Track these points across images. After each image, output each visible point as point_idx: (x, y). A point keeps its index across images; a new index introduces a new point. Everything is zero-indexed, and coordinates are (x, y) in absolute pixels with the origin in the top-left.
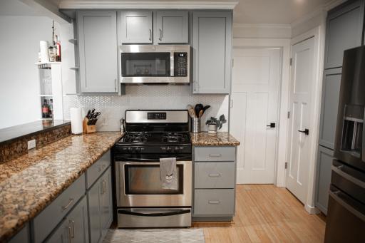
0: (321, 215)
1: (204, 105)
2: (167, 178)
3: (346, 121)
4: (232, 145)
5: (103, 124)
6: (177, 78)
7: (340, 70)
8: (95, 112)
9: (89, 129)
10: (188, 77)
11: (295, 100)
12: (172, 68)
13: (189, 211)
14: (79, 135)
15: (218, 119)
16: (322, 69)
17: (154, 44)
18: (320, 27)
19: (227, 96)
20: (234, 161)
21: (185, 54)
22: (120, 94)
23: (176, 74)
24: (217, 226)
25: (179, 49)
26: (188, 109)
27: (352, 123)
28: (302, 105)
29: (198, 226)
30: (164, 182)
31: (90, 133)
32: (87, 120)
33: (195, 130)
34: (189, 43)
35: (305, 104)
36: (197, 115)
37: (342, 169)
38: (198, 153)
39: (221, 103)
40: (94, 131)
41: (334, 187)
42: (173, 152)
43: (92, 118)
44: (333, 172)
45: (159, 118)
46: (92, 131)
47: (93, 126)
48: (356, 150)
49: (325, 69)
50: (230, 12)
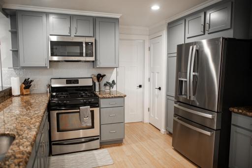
0: (170, 134)
1: (102, 74)
2: (85, 119)
3: (179, 80)
4: (122, 97)
5: (34, 88)
6: (87, 58)
7: (176, 55)
8: (30, 80)
9: (25, 92)
10: (94, 57)
11: (152, 71)
12: (84, 51)
13: (98, 139)
14: (19, 96)
15: (111, 83)
16: (166, 54)
17: (72, 36)
18: (164, 31)
19: (115, 69)
20: (123, 106)
21: (92, 43)
22: (48, 68)
23: (87, 55)
24: (114, 146)
25: (88, 40)
26: (92, 77)
27: (182, 81)
28: (157, 74)
29: (103, 148)
30: (83, 121)
31: (25, 95)
32: (24, 86)
33: (97, 90)
34: (93, 37)
35: (158, 73)
36: (98, 81)
37: (179, 105)
38: (103, 102)
39: (112, 73)
40: (29, 93)
41: (176, 115)
42: (87, 102)
43: (27, 84)
44: (175, 107)
45: (74, 83)
46: (27, 93)
47: (27, 90)
48: (184, 95)
49: (168, 54)
50: (118, 19)
